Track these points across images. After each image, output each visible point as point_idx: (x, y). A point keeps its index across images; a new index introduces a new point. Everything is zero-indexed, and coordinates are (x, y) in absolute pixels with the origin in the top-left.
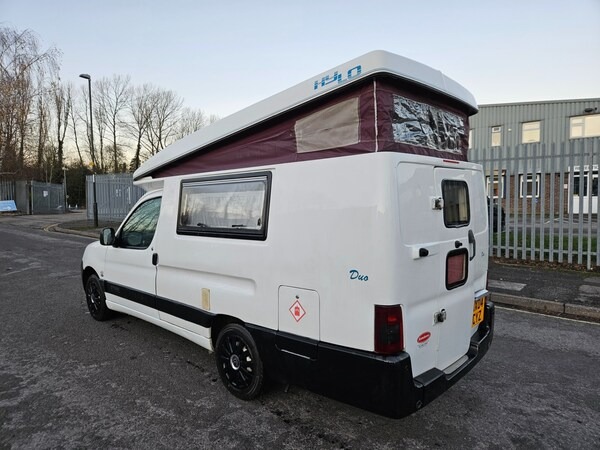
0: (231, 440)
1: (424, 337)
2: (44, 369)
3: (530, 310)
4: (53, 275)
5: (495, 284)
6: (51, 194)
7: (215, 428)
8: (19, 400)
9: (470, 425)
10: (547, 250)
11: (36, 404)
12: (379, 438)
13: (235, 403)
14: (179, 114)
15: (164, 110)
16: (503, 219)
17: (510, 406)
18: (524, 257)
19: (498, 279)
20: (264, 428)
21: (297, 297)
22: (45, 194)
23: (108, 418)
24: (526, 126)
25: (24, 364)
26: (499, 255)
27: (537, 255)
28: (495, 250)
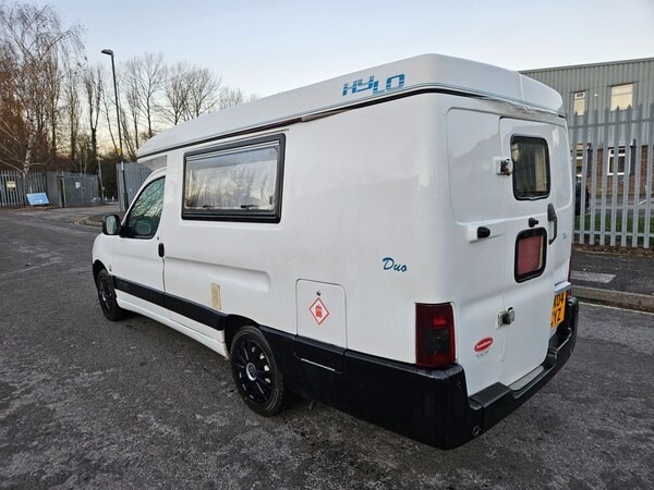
0: (243, 467)
1: (484, 345)
2: (43, 376)
3: (620, 305)
4: (73, 270)
5: (577, 275)
6: (82, 185)
7: (225, 450)
8: (8, 413)
9: (544, 453)
10: (641, 235)
11: (25, 417)
12: (426, 467)
13: (253, 420)
14: (216, 94)
15: (201, 91)
16: (587, 200)
17: (597, 427)
18: (613, 243)
19: (582, 270)
20: (285, 452)
21: (319, 294)
22: (78, 185)
23: (103, 436)
24: (615, 90)
25: (22, 370)
26: (582, 241)
27: (629, 240)
28: (576, 236)
